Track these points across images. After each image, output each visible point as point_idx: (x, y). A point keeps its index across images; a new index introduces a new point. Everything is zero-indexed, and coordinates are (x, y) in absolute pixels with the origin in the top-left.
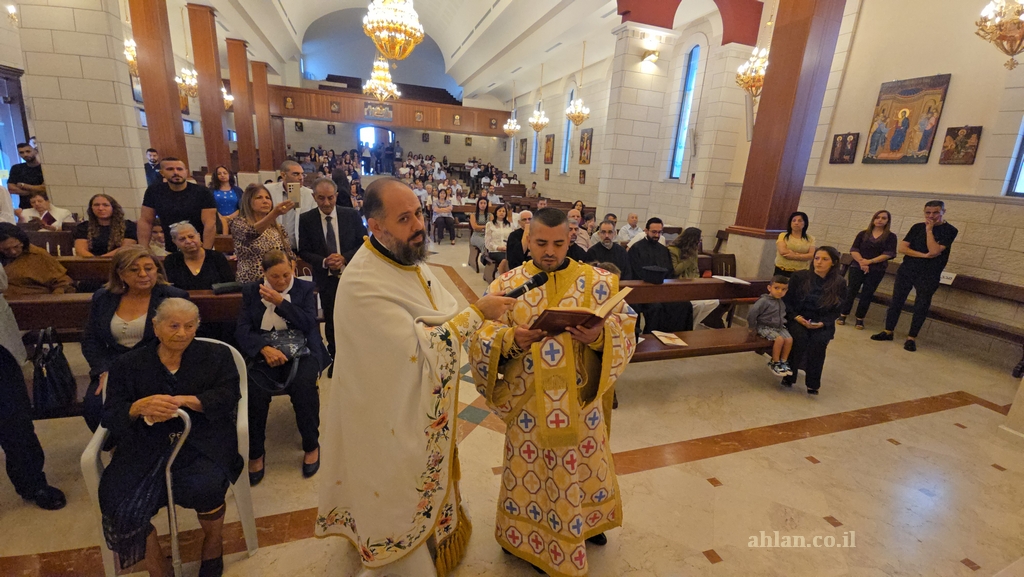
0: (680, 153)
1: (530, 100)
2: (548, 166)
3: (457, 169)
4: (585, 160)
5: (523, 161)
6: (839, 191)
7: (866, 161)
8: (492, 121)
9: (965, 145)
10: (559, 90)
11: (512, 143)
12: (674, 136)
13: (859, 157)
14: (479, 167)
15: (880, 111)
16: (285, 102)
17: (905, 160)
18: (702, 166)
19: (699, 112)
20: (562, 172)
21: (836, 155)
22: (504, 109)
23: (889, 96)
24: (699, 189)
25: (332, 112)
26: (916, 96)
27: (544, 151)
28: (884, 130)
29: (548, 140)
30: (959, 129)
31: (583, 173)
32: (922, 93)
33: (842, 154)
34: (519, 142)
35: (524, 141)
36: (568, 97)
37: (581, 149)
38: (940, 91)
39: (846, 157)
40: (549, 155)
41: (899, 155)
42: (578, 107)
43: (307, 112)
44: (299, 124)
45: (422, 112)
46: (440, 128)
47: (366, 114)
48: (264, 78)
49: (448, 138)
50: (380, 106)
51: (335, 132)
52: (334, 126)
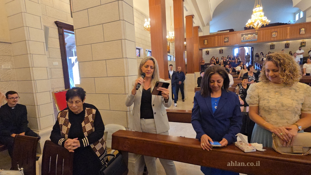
16: (204, 42)
25: (225, 42)
43: (213, 45)
44: (207, 52)
45: (277, 32)
46: (289, 38)
47: (242, 39)
48: (197, 34)
49: (287, 45)
50: (250, 34)
51: (222, 53)
52: (222, 50)
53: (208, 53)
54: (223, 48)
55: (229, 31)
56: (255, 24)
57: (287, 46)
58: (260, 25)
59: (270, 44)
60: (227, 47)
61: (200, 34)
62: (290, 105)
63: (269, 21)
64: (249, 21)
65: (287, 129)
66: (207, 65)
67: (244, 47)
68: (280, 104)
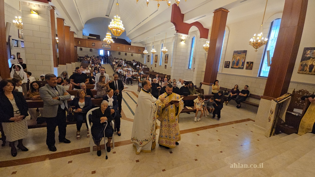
0: (191, 63)
1: (151, 45)
2: (156, 63)
3: (129, 63)
4: (166, 62)
5: (148, 61)
6: (227, 74)
7: (232, 68)
8: (140, 50)
9: (250, 66)
10: (159, 43)
11: (145, 56)
12: (189, 58)
13: (230, 67)
14: (136, 62)
15: (234, 57)
16: (78, 42)
17: (239, 68)
18: (196, 67)
19: (195, 53)
20: (160, 65)
21: (226, 66)
22: (143, 47)
23: (235, 54)
24: (195, 72)
25: (92, 46)
26: (241, 54)
27: (154, 59)
28: (235, 61)
29: (156, 56)
30: (249, 62)
31: (166, 66)
32: (242, 54)
33: (227, 66)
34: (147, 56)
35: (149, 56)
36: (161, 46)
37: (165, 59)
38: (245, 54)
39: (228, 67)
40: (156, 60)
41: (238, 67)
42: (164, 49)
43: (85, 45)
45: (119, 47)
46: (124, 51)
47: (103, 47)
48: (73, 36)
49: (126, 54)
50: (107, 44)
51: (92, 51)
52: (92, 49)
53: (81, 49)
56: (108, 42)
60: (95, 48)
61: (75, 36)
64: (105, 39)
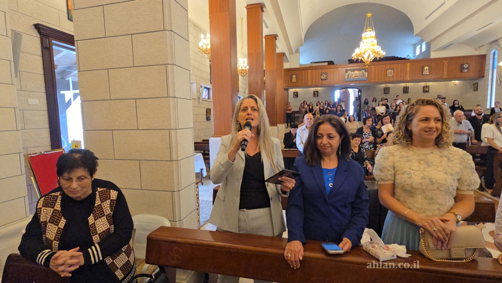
16: (292, 78)
22: (477, 53)
25: (322, 80)
43: (305, 82)
44: (296, 93)
45: (393, 69)
46: (409, 79)
47: (346, 77)
48: (282, 65)
49: (406, 88)
50: (358, 70)
51: (318, 96)
52: (318, 92)
53: (296, 95)
54: (319, 89)
55: (327, 64)
56: (366, 56)
57: (406, 90)
58: (372, 57)
59: (384, 86)
60: (324, 87)
61: (286, 66)
62: (443, 182)
63: (384, 53)
64: (357, 51)
65: (443, 221)
66: (294, 114)
67: (348, 89)
68: (427, 181)
